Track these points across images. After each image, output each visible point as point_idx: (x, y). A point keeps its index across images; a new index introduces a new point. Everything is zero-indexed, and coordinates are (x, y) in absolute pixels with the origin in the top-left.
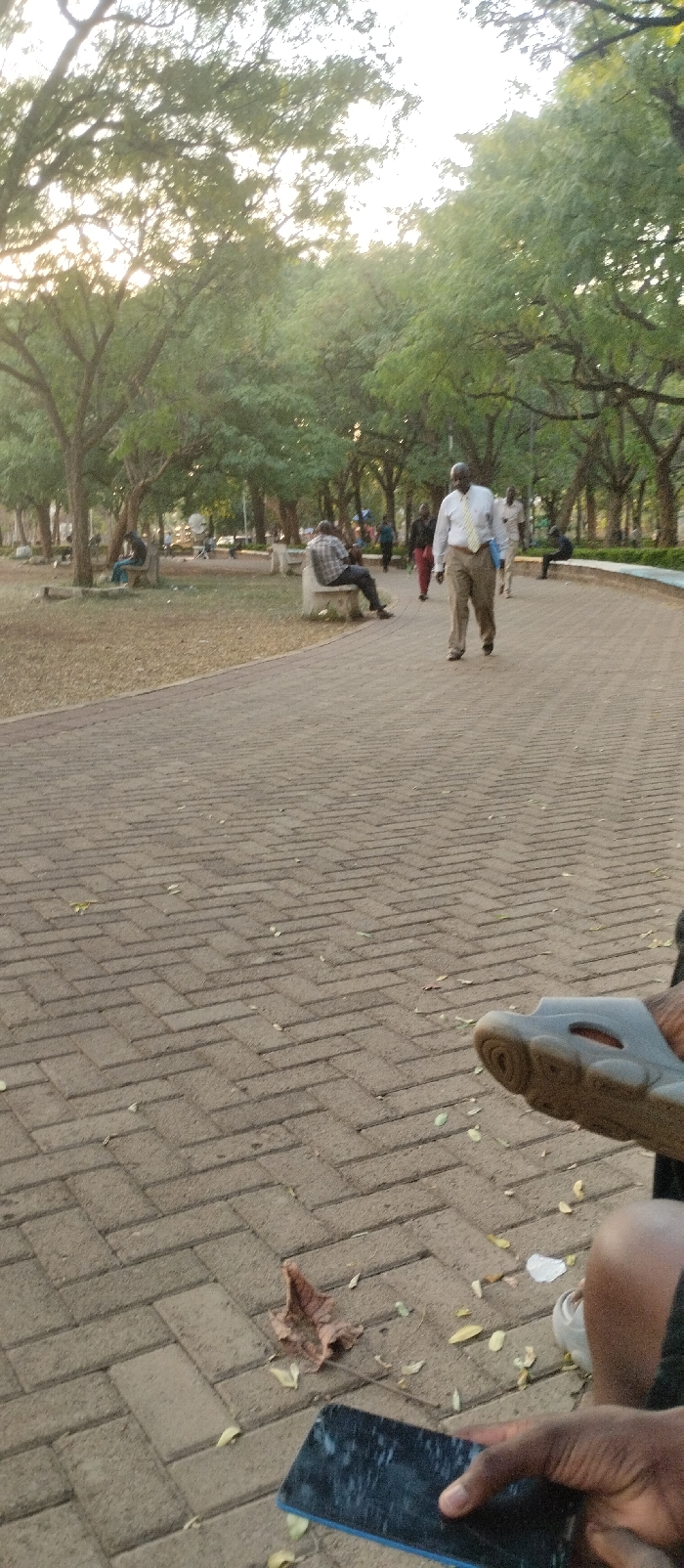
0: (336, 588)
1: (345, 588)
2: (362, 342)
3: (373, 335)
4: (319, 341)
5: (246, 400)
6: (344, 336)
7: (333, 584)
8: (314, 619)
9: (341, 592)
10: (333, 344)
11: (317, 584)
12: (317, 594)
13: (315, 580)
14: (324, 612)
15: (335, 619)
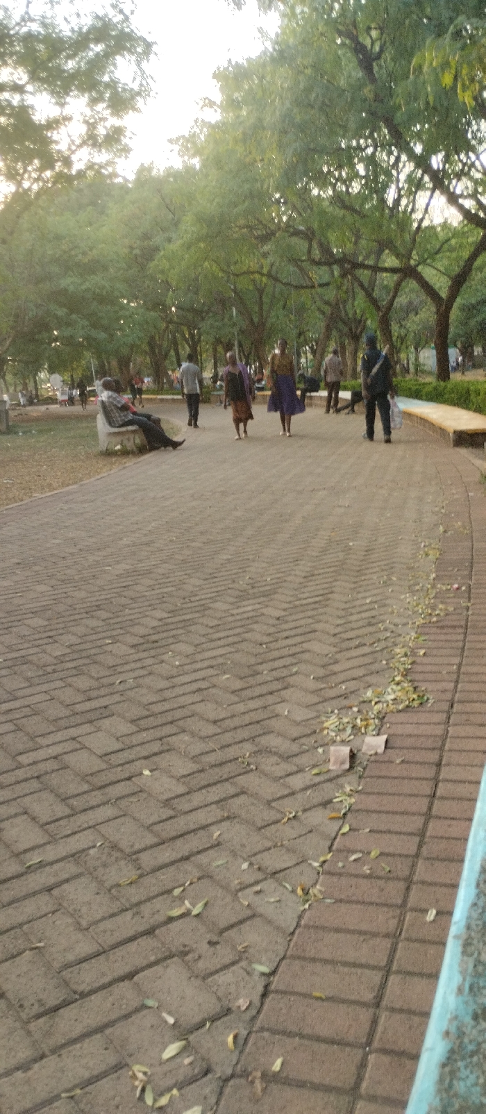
0: (124, 429)
1: (130, 428)
2: (158, 240)
3: (167, 235)
4: (127, 241)
5: (71, 288)
6: (146, 236)
7: (121, 426)
8: (109, 453)
9: (127, 432)
10: (138, 242)
11: (108, 427)
12: (110, 434)
13: (106, 424)
14: (118, 447)
15: (125, 453)
